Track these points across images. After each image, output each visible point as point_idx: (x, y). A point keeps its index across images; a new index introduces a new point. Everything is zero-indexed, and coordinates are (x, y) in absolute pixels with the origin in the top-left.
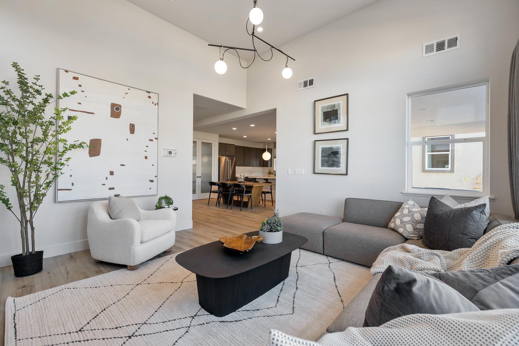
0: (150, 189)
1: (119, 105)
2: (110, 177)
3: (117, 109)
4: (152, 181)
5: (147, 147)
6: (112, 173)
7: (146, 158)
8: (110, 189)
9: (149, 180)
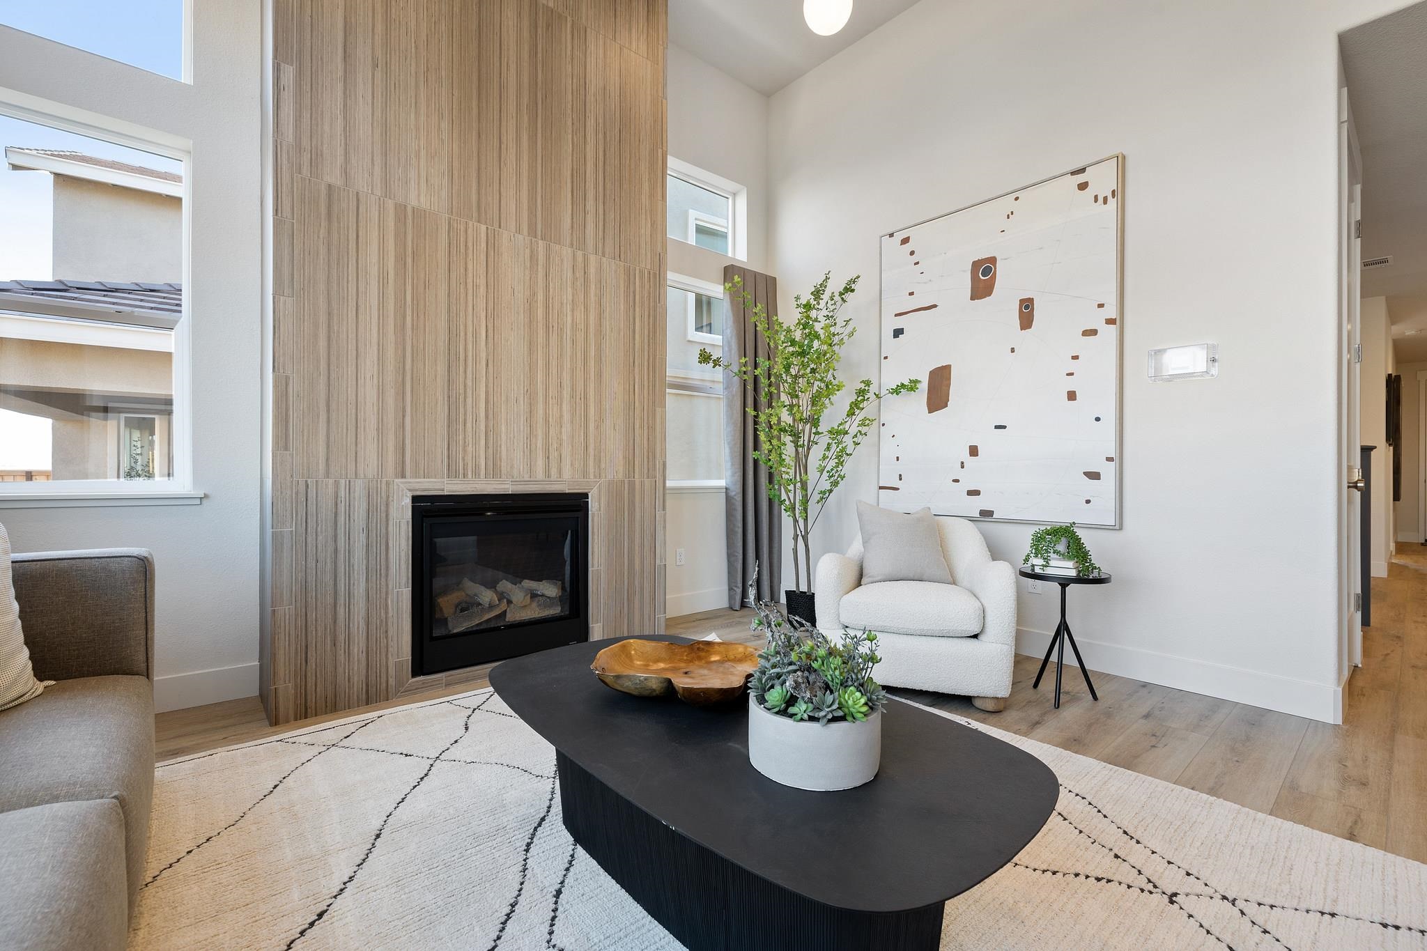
0: (1088, 502)
1: (991, 257)
2: (970, 461)
3: (987, 271)
4: (1094, 476)
5: (1075, 358)
6: (974, 451)
7: (1072, 396)
8: (970, 493)
9: (1085, 473)
